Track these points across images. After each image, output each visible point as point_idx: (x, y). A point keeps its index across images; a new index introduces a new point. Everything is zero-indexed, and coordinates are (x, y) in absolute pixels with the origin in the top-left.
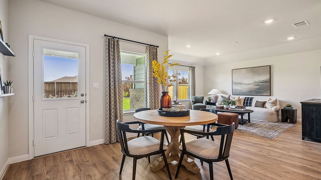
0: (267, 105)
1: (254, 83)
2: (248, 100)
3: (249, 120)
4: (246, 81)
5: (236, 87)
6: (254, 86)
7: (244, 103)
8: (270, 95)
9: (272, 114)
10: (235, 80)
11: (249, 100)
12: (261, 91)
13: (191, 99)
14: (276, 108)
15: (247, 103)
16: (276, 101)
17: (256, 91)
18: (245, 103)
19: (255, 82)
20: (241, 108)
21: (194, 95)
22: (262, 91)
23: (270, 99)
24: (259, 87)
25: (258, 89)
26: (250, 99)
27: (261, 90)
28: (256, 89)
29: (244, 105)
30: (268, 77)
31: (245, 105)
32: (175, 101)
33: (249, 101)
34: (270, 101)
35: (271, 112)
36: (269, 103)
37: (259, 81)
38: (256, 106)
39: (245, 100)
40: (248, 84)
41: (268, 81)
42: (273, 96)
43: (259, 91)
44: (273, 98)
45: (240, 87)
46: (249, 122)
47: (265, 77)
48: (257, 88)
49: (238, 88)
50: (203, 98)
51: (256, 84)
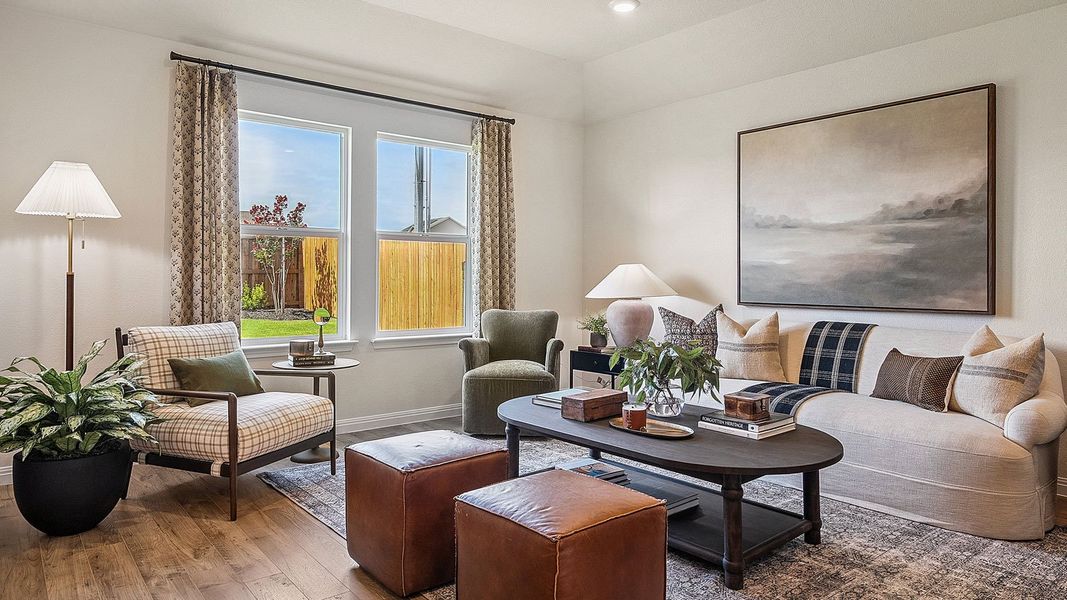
0: (966, 387)
1: (874, 221)
2: (831, 343)
3: (807, 525)
4: (827, 209)
5: (759, 253)
6: (877, 242)
7: (807, 362)
8: (992, 311)
9: (1002, 469)
10: (759, 206)
11: (841, 343)
12: (924, 277)
13: (473, 327)
14: (1038, 423)
15: (826, 364)
16: (1036, 356)
17: (887, 276)
18: (816, 364)
19: (887, 214)
20: (746, 418)
21: (502, 302)
22: (932, 278)
23: (992, 343)
24: (910, 246)
25: (908, 263)
26: (845, 334)
27: (923, 270)
28: (891, 265)
29: (804, 381)
30: (976, 169)
31: (814, 379)
32: (309, 347)
33: (838, 354)
34: (989, 359)
35: (1000, 451)
36: (978, 371)
37: (912, 204)
38: (884, 392)
39: (812, 341)
40: (839, 229)
41: (974, 198)
42: (1009, 314)
43: (912, 276)
44: (1015, 335)
45: (786, 249)
46: (813, 537)
47: (959, 176)
48: (895, 258)
49: (773, 255)
50: (550, 323)
51: (896, 223)
